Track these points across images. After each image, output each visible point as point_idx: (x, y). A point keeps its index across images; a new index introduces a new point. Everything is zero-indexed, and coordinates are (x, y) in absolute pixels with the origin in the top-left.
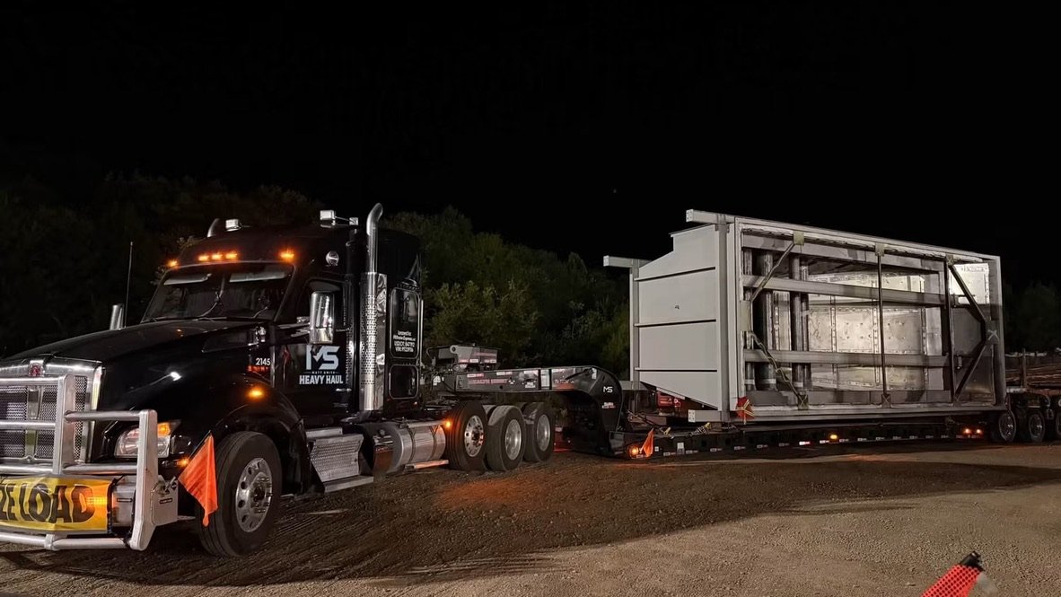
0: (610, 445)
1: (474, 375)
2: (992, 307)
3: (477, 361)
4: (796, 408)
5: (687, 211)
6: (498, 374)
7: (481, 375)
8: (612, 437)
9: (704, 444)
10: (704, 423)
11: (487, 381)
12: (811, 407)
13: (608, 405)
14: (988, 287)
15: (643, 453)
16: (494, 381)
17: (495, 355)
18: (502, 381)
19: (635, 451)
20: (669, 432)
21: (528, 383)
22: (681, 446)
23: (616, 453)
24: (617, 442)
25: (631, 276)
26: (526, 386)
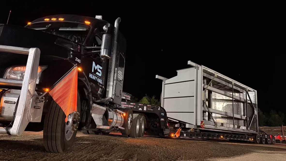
0: (163, 133)
1: (124, 103)
2: (255, 104)
3: (124, 98)
4: (214, 126)
5: (188, 61)
6: (131, 104)
7: (126, 103)
8: (164, 130)
9: (191, 135)
10: (191, 128)
11: (127, 106)
12: (218, 127)
13: (162, 119)
14: (254, 99)
15: (175, 136)
16: (130, 106)
17: (130, 97)
18: (132, 106)
19: (173, 135)
20: (181, 130)
21: (140, 108)
22: (185, 135)
23: (165, 136)
24: (166, 132)
25: (163, 82)
26: (139, 109)
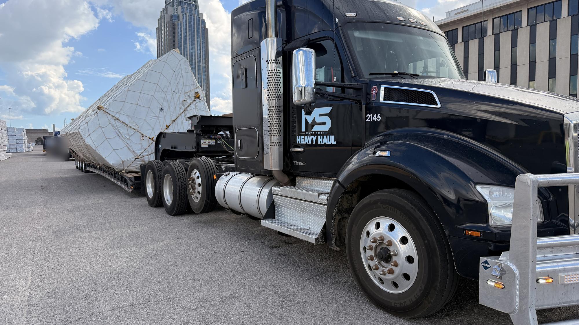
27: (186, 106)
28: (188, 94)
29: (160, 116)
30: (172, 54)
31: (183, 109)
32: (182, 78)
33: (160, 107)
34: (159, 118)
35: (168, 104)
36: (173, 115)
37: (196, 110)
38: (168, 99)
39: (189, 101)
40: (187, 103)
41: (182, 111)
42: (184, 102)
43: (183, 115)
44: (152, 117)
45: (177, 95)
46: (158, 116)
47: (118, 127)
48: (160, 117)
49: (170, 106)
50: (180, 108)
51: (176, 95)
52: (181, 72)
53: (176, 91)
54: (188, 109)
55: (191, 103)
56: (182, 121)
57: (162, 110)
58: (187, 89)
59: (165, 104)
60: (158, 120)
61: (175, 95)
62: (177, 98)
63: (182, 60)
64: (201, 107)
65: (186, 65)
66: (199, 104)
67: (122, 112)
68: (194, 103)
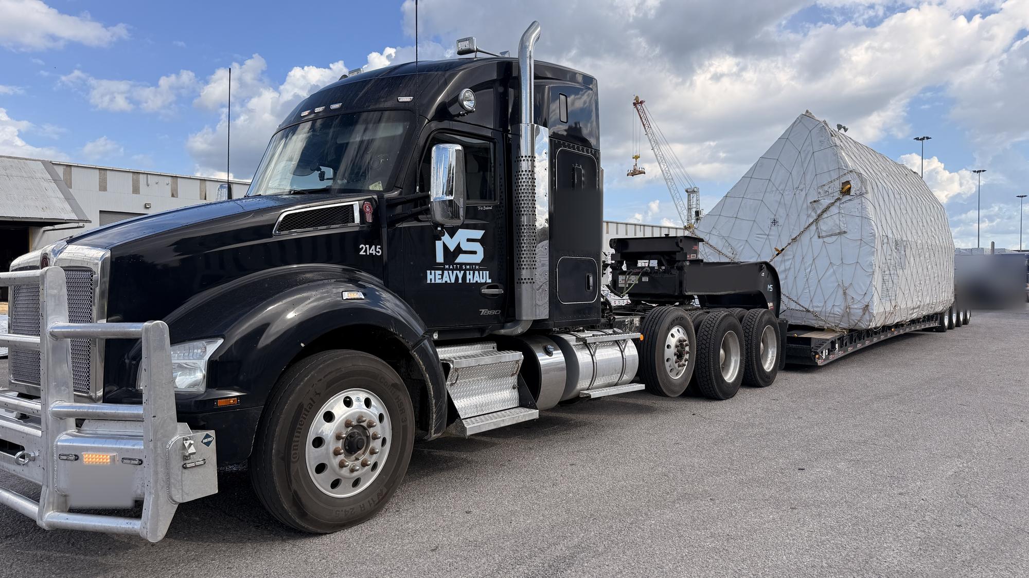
27: (819, 212)
28: (826, 188)
29: (771, 233)
30: (799, 123)
31: (814, 216)
32: (812, 162)
33: (773, 217)
34: (770, 237)
35: (786, 211)
36: (793, 229)
37: (841, 216)
38: (786, 203)
39: (826, 202)
40: (821, 207)
41: (811, 220)
42: (815, 205)
43: (813, 227)
44: (758, 235)
45: (803, 193)
46: (767, 233)
47: (708, 254)
48: (771, 235)
49: (790, 214)
50: (809, 216)
51: (801, 193)
52: (811, 152)
53: (802, 186)
54: (824, 217)
55: (833, 204)
56: (811, 238)
57: (775, 222)
58: (825, 179)
59: (782, 212)
60: (767, 241)
61: (799, 194)
62: (803, 199)
63: (816, 128)
64: (852, 210)
65: (822, 136)
66: (849, 204)
67: (714, 232)
68: (837, 204)
